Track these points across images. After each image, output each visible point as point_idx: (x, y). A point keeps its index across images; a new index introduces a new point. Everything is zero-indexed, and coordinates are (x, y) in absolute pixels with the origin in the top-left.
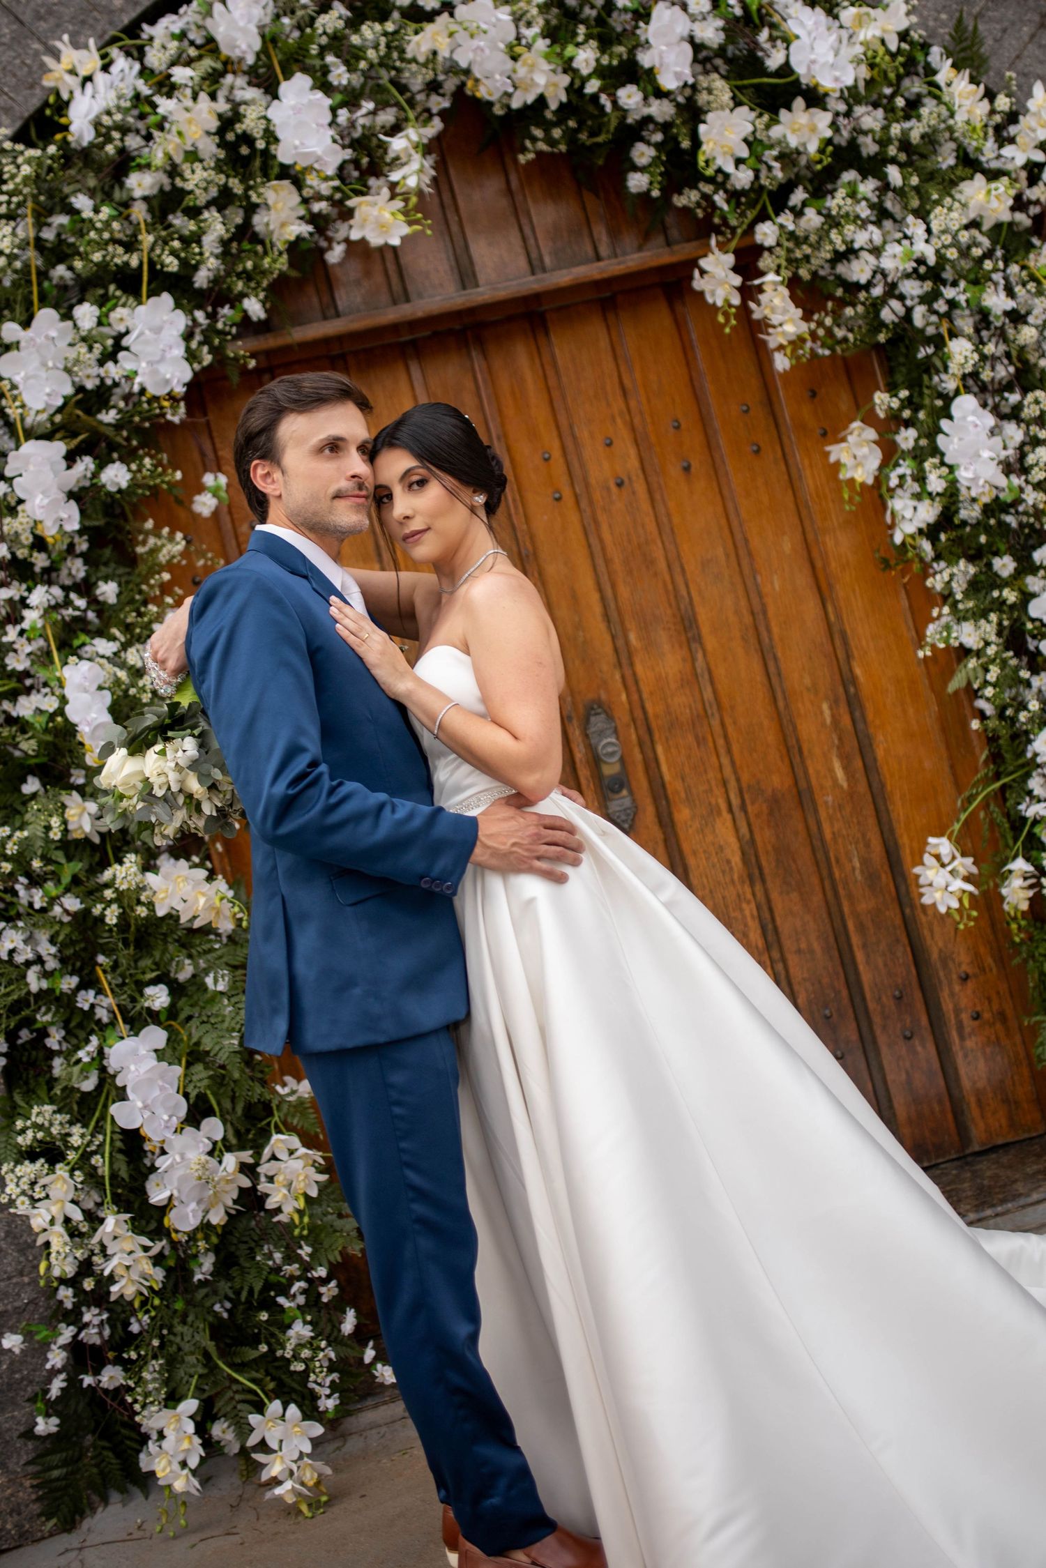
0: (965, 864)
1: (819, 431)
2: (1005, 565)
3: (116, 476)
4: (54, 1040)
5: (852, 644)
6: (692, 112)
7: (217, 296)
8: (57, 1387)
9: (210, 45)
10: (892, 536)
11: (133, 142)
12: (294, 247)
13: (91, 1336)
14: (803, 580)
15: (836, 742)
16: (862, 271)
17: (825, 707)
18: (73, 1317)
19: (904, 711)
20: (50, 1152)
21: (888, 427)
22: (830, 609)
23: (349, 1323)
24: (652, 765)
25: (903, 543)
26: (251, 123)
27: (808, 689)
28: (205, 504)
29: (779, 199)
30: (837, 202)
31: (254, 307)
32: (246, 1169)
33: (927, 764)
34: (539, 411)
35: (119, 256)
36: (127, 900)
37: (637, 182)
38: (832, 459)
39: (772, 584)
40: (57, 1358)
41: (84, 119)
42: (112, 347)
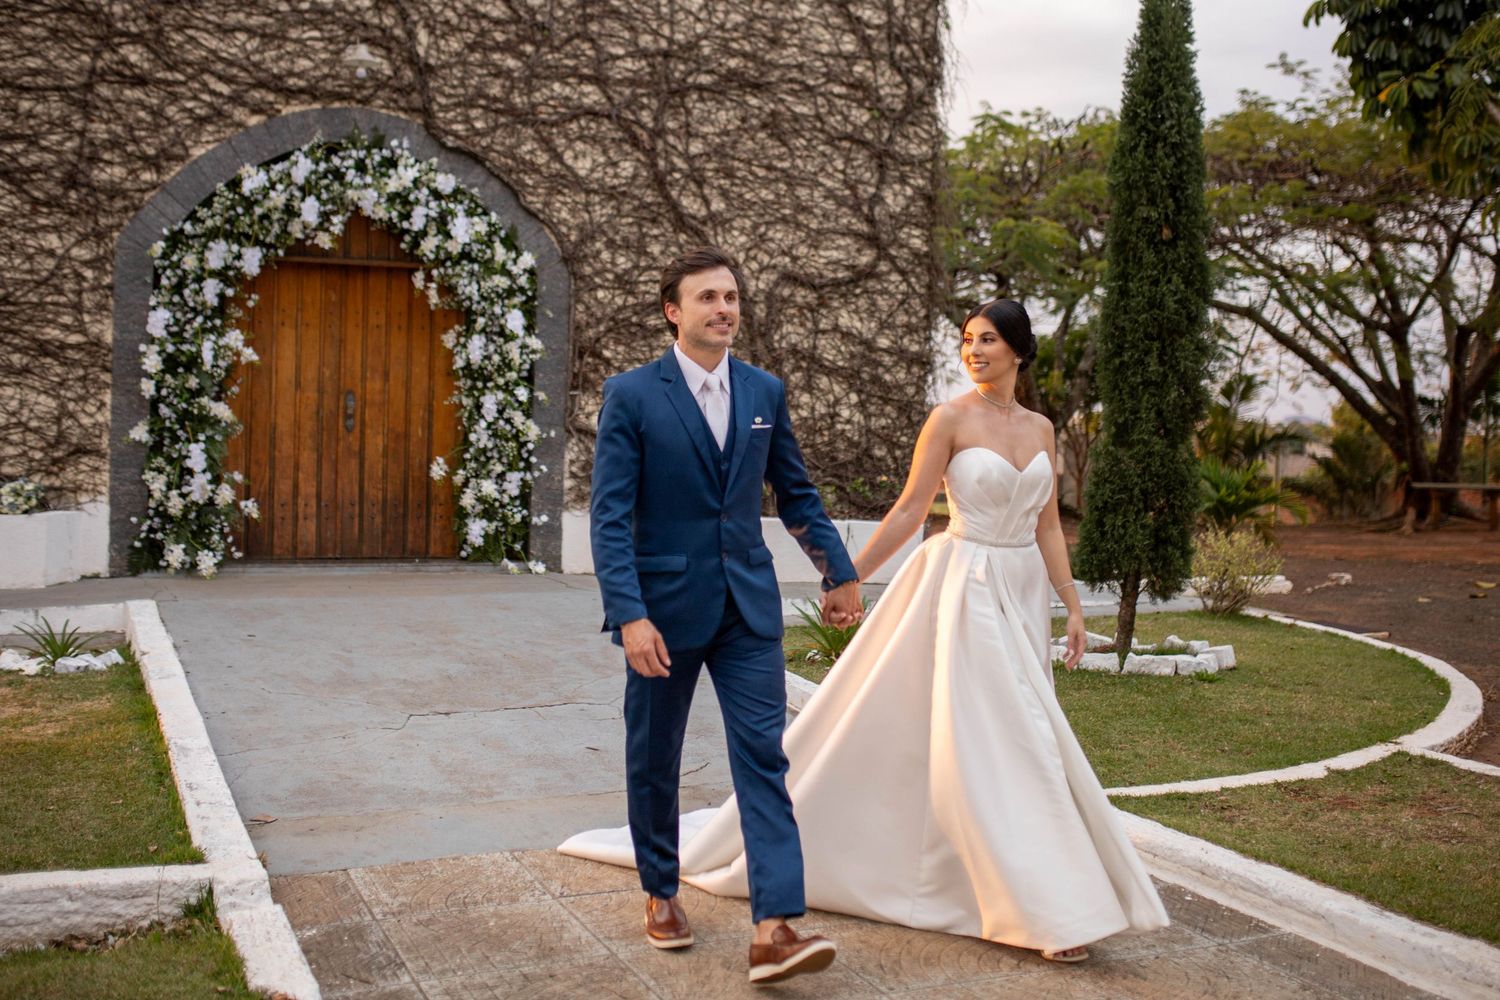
0: (445, 467)
2: (480, 384)
3: (230, 292)
4: (167, 442)
6: (423, 234)
8: (143, 535)
9: (289, 175)
10: (452, 367)
11: (260, 197)
12: (297, 240)
13: (155, 526)
15: (422, 422)
17: (421, 411)
18: (151, 518)
20: (160, 471)
21: (459, 335)
23: (230, 539)
24: (363, 413)
25: (454, 370)
26: (296, 204)
28: (251, 304)
29: (442, 263)
30: (458, 269)
32: (213, 492)
34: (359, 298)
35: (247, 229)
36: (201, 408)
37: (403, 246)
40: (145, 527)
41: (247, 187)
42: (239, 257)
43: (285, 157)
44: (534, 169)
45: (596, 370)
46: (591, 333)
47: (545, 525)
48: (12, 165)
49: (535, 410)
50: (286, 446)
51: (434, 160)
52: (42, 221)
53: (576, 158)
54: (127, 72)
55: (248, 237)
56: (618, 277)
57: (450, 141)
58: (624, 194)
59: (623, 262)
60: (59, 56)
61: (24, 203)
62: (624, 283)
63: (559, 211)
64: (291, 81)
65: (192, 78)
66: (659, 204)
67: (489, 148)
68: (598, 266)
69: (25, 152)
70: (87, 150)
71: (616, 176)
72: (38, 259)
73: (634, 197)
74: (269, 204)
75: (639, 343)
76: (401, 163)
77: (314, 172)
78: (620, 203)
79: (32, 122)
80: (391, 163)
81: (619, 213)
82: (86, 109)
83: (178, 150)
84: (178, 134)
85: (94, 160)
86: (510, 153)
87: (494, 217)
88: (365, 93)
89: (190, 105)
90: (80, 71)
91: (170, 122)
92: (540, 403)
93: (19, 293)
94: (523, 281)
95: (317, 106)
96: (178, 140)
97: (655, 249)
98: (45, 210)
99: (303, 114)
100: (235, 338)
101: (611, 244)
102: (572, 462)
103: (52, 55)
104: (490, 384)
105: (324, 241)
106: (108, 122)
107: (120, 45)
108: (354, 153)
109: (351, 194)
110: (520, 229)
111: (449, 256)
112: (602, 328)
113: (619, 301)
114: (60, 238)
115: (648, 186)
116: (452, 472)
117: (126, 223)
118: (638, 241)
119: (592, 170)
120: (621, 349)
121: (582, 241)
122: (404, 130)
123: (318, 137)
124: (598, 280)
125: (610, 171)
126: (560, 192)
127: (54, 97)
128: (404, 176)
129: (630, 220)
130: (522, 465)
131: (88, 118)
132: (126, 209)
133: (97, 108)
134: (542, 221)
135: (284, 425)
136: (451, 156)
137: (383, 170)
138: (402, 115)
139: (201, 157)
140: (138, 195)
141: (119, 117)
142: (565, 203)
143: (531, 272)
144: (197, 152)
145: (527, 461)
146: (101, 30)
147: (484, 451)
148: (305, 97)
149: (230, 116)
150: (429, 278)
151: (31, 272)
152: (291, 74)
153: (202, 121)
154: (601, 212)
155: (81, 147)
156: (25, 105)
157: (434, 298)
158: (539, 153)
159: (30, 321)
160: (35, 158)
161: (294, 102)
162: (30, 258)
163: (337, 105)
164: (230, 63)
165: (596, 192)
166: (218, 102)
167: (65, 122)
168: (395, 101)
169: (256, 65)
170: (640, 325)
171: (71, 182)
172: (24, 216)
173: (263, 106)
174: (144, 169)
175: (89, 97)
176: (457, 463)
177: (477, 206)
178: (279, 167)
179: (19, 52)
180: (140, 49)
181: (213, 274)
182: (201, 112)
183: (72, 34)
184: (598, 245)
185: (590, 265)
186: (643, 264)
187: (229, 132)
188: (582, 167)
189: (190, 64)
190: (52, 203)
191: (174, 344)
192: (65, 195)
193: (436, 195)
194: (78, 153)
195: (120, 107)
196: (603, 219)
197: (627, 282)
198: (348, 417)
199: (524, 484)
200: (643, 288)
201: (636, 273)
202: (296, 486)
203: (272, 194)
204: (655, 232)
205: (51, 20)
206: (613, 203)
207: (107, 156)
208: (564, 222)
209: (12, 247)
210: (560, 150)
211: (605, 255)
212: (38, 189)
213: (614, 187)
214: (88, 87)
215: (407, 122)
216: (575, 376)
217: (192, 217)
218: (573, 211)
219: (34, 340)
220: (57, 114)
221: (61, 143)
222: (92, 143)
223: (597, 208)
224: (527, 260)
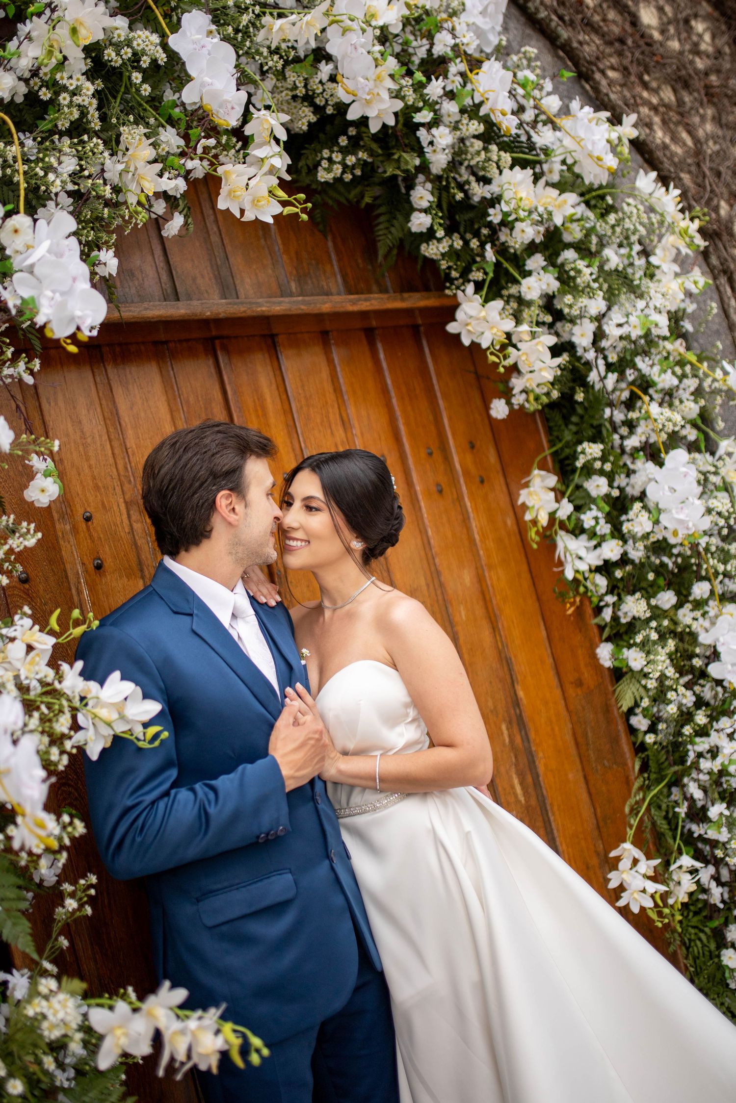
1: (478, 479)
5: (516, 668)
10: (563, 572)
14: (479, 611)
15: (514, 759)
16: (582, 335)
17: (504, 727)
19: (553, 729)
22: (498, 638)
25: (575, 580)
27: (492, 712)
33: (570, 776)
38: (520, 502)
39: (460, 612)
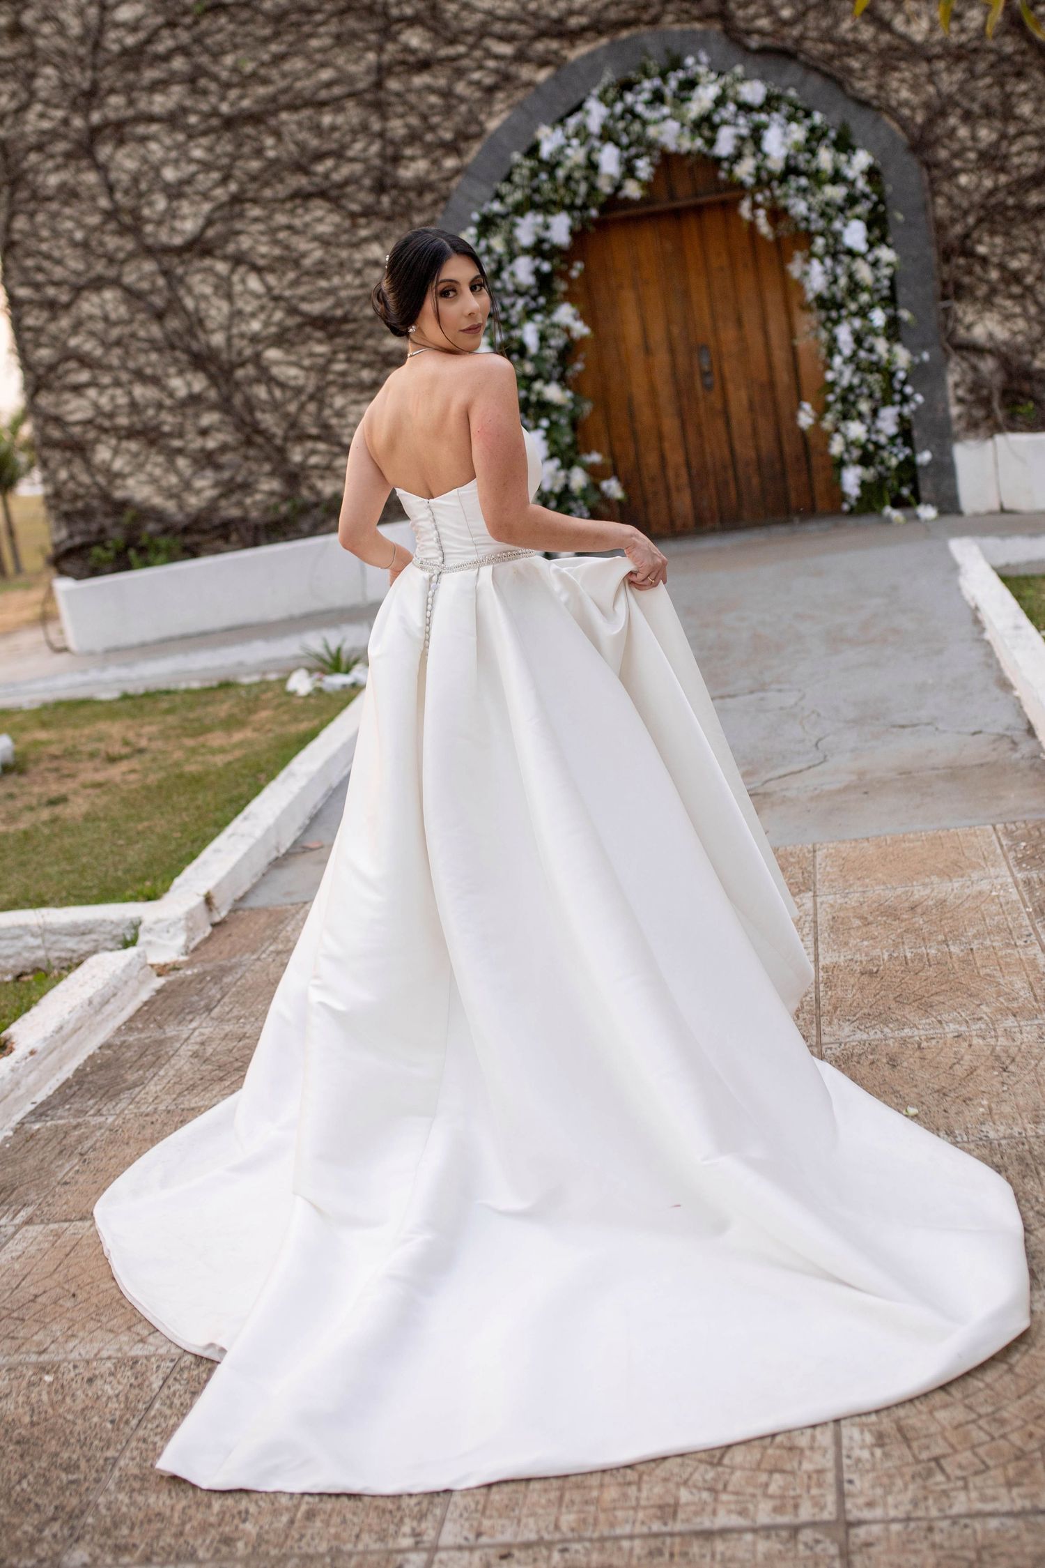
0: (812, 413)
2: (833, 314)
3: (546, 267)
6: (737, 157)
7: (585, 207)
9: (584, 127)
11: (559, 158)
12: (608, 195)
21: (804, 262)
24: (720, 367)
26: (595, 156)
29: (768, 185)
30: (785, 188)
31: (594, 213)
32: (565, 476)
35: (552, 195)
36: (538, 394)
41: (546, 150)
42: (547, 227)
43: (578, 107)
44: (861, 48)
45: (970, 272)
46: (958, 229)
47: (932, 463)
48: (326, 184)
49: (903, 333)
50: (645, 416)
51: (739, 70)
52: (363, 233)
53: (908, 21)
54: (411, 59)
55: (554, 203)
56: (982, 155)
57: (754, 42)
58: (975, 51)
59: (986, 135)
60: (348, 61)
61: (343, 218)
62: (991, 159)
63: (897, 91)
64: (574, 22)
65: (473, 47)
66: (1023, 53)
67: (802, 38)
68: (956, 146)
69: (336, 168)
70: (390, 151)
71: (963, 30)
72: (368, 271)
73: (991, 51)
74: (569, 164)
75: (1020, 230)
76: (703, 80)
77: (612, 116)
78: (973, 63)
79: (336, 135)
80: (690, 84)
81: (973, 75)
82: (380, 107)
83: (473, 129)
84: (470, 111)
85: (396, 159)
86: (827, 36)
87: (818, 118)
88: (653, 11)
89: (476, 76)
90: (368, 72)
91: (462, 100)
92: (906, 324)
93: (356, 309)
94: (861, 185)
95: (604, 41)
96: (472, 118)
97: (1025, 109)
98: (362, 221)
99: (591, 55)
100: (565, 314)
101: (967, 117)
102: (957, 385)
103: (341, 61)
104: (844, 312)
105: (632, 190)
106: (402, 116)
107: (399, 33)
108: (647, 84)
109: (652, 131)
110: (853, 125)
111: (771, 175)
112: (971, 220)
113: (988, 183)
114: (383, 246)
115: (1006, 33)
116: (820, 417)
117: (439, 216)
118: (1003, 104)
119: (932, 30)
120: (998, 240)
121: (930, 122)
122: (701, 41)
123: (608, 77)
124: (957, 164)
125: (954, 26)
126: (895, 69)
127: (350, 104)
128: (705, 95)
129: (988, 80)
130: (897, 397)
131: (384, 118)
132: (435, 203)
133: (389, 104)
134: (879, 109)
135: (640, 395)
136: (759, 59)
137: (684, 94)
138: (698, 26)
139: (498, 130)
140: (443, 185)
141: (412, 108)
142: (903, 81)
143: (872, 174)
144: (493, 125)
145: (901, 392)
146: (379, 22)
147: (851, 388)
148: (590, 35)
149: (517, 77)
150: (755, 206)
151: (363, 286)
152: (571, 13)
153: (490, 90)
154: (950, 80)
155: (384, 148)
156: (327, 120)
157: (764, 227)
158: (863, 27)
159: (370, 335)
160: (345, 171)
161: (578, 42)
162: (358, 273)
163: (625, 34)
164: (508, 20)
165: (939, 57)
166: (502, 65)
167: (364, 128)
168: (687, 12)
169: (535, 15)
170: (1020, 207)
171: (380, 187)
172: (346, 231)
173: (551, 57)
174: (447, 155)
175: (382, 95)
176: (822, 409)
177: (797, 108)
178: (572, 122)
179: (311, 67)
180: (419, 30)
181: (526, 251)
182: (489, 80)
183: (355, 35)
184: (952, 121)
185: (944, 147)
186: (1012, 130)
187: (520, 95)
188: (918, 31)
189: (467, 32)
190: (369, 212)
191: (506, 331)
192: (379, 202)
193: (745, 108)
194: (381, 155)
195: (412, 98)
196: (954, 88)
197: (994, 158)
198: (705, 374)
199: (902, 419)
200: (1016, 160)
201: (1004, 144)
202: (663, 458)
203: (569, 151)
204: (1023, 87)
205: (333, 27)
206: (963, 65)
207: (408, 152)
208: (906, 103)
209: (341, 264)
210: (887, 16)
211: (963, 132)
212: (354, 201)
213: (961, 46)
214: (379, 85)
215: (705, 33)
216: (944, 284)
217: (499, 197)
218: (915, 88)
219: (376, 352)
220: (355, 121)
221: (365, 150)
222: (392, 142)
223: (945, 76)
224: (862, 159)
